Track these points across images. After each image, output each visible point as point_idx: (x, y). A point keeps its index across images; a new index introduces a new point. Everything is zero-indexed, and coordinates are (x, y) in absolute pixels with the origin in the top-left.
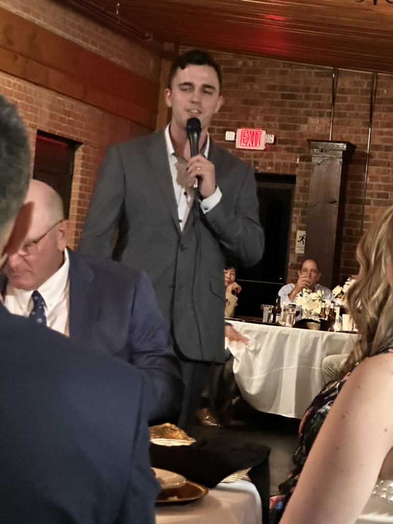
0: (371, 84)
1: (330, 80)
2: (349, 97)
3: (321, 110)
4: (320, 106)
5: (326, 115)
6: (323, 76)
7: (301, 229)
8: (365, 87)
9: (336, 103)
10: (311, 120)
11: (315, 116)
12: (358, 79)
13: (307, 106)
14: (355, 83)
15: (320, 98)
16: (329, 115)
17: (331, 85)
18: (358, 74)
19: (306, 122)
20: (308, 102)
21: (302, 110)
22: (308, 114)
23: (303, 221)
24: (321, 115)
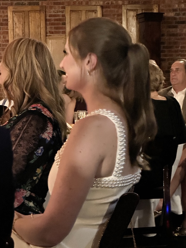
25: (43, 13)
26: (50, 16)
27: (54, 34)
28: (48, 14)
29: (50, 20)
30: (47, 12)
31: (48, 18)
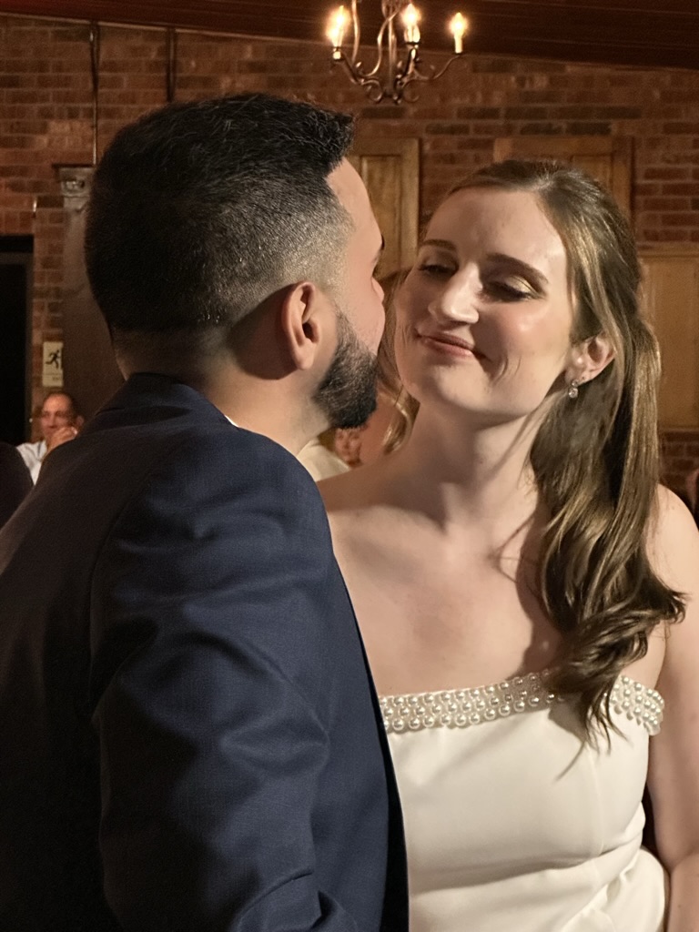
0: (164, 51)
1: (86, 46)
2: (125, 77)
3: (72, 105)
4: (68, 98)
5: (81, 113)
6: (70, 39)
7: (50, 339)
8: (153, 56)
9: (100, 91)
10: (55, 127)
11: (61, 117)
12: (138, 42)
13: (44, 99)
14: (134, 51)
15: (67, 82)
16: (89, 114)
17: (88, 56)
18: (137, 33)
19: (44, 129)
20: (45, 91)
21: (36, 107)
22: (47, 115)
23: (53, 323)
24: (73, 115)
25: (625, 162)
26: (651, 174)
27: (662, 241)
28: (641, 167)
29: (647, 190)
30: (638, 161)
31: (641, 181)
